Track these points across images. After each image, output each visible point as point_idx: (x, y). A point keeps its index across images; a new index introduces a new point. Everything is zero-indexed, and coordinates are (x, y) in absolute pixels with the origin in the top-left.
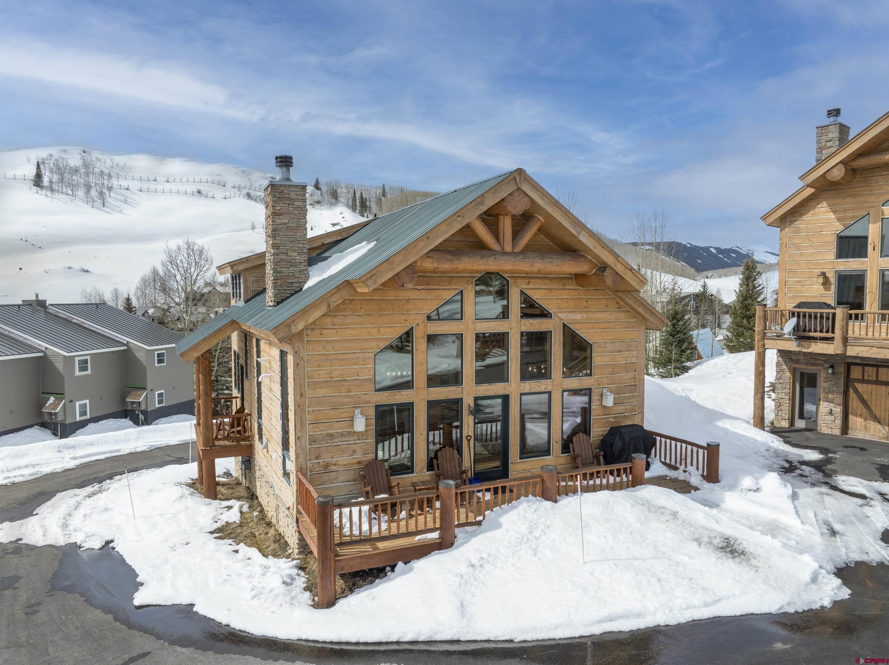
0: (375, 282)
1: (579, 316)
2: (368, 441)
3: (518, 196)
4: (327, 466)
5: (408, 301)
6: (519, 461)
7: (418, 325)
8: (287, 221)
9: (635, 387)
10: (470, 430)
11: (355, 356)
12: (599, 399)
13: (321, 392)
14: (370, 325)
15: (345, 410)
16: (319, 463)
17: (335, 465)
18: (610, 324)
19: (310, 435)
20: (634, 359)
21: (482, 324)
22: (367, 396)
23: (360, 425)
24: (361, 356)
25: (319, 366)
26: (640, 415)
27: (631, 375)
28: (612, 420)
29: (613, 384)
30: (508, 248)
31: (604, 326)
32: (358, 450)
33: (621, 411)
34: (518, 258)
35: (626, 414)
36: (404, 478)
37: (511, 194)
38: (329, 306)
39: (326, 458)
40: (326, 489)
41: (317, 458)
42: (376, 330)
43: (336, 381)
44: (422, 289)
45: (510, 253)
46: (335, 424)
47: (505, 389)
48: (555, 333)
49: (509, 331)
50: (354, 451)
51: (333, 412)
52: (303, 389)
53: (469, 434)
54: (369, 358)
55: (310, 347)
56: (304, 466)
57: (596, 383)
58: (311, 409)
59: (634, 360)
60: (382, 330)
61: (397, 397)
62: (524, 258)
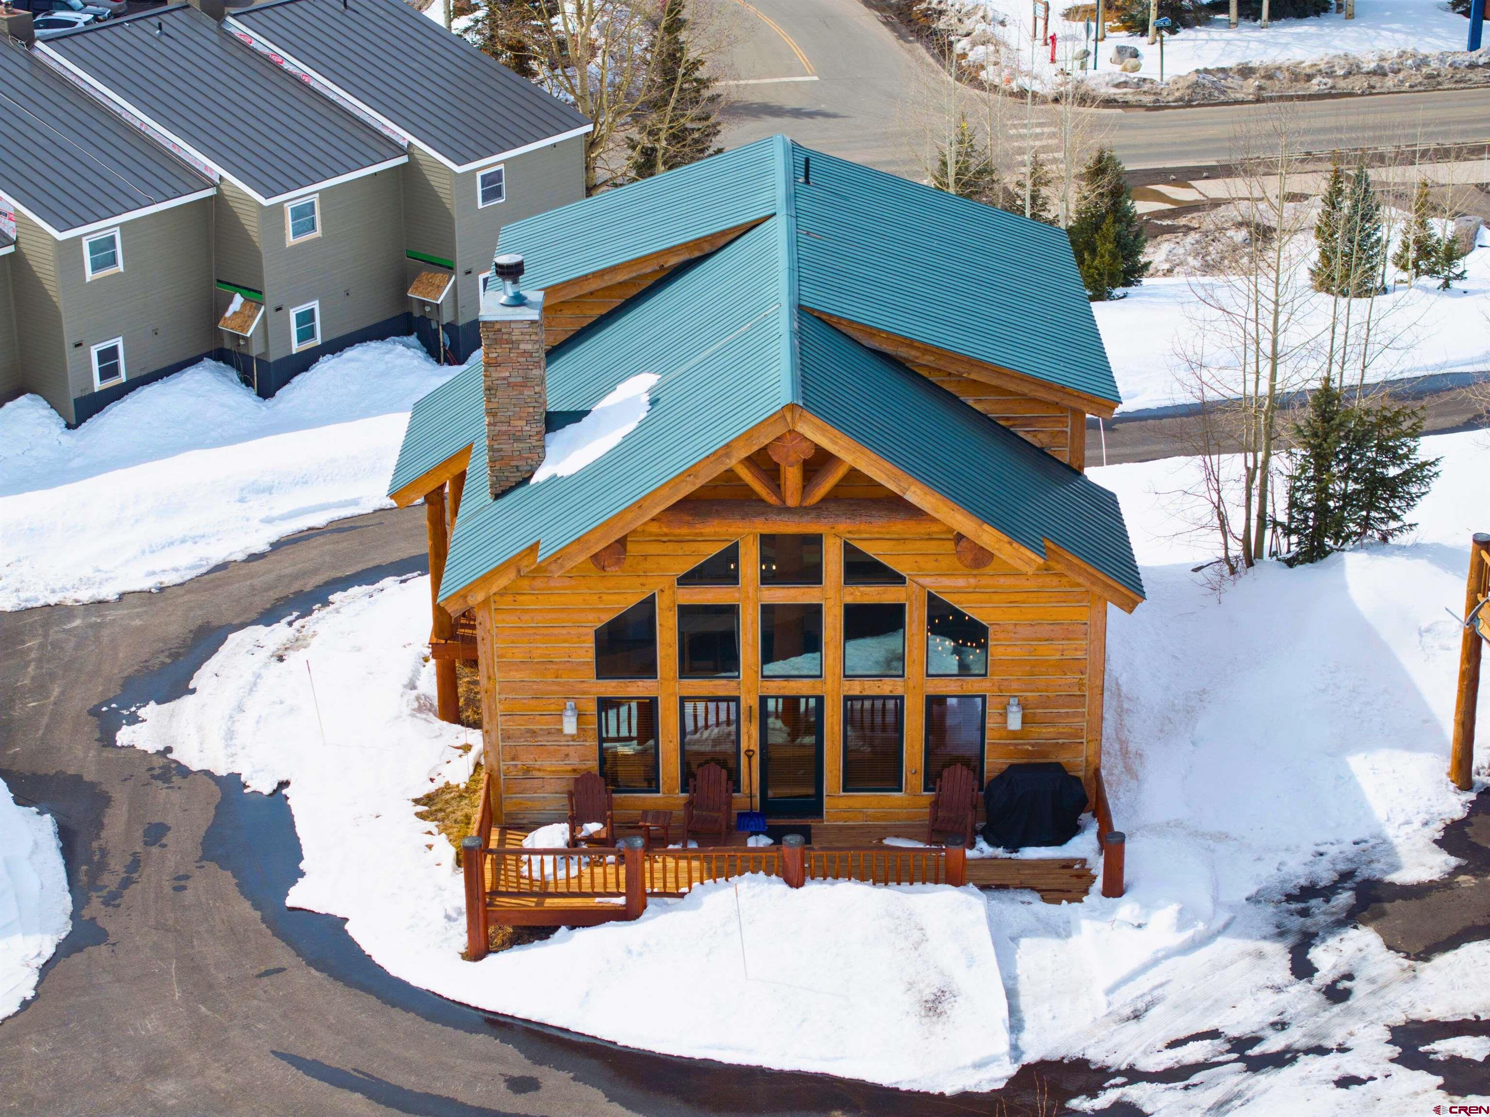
0: (562, 567)
1: (960, 582)
2: (587, 744)
3: (792, 441)
4: (528, 770)
5: (645, 557)
6: (842, 794)
7: (662, 591)
8: (508, 374)
9: (1081, 699)
10: (753, 741)
11: (564, 631)
12: (1001, 714)
13: (517, 676)
14: (586, 591)
15: (552, 701)
16: (516, 765)
17: (539, 770)
18: (1026, 595)
19: (502, 730)
20: (1078, 653)
21: (772, 592)
22: (585, 685)
23: (570, 726)
24: (573, 631)
25: (513, 642)
26: (1092, 746)
27: (1072, 678)
28: (1030, 748)
29: (1033, 691)
30: (792, 501)
31: (1013, 597)
32: (572, 753)
33: (1048, 736)
34: (807, 518)
35: (1060, 741)
36: (645, 798)
37: (778, 439)
38: (519, 571)
39: (526, 760)
40: (529, 799)
41: (513, 759)
42: (596, 597)
43: (537, 663)
44: (670, 541)
45: (796, 508)
46: (538, 718)
47: (814, 688)
48: (911, 605)
49: (823, 603)
50: (567, 755)
51: (534, 703)
52: (491, 670)
53: (752, 748)
54: (586, 635)
55: (500, 617)
56: (496, 767)
57: (996, 689)
58: (503, 696)
59: (1079, 655)
60: (605, 597)
61: (629, 689)
62: (818, 516)
